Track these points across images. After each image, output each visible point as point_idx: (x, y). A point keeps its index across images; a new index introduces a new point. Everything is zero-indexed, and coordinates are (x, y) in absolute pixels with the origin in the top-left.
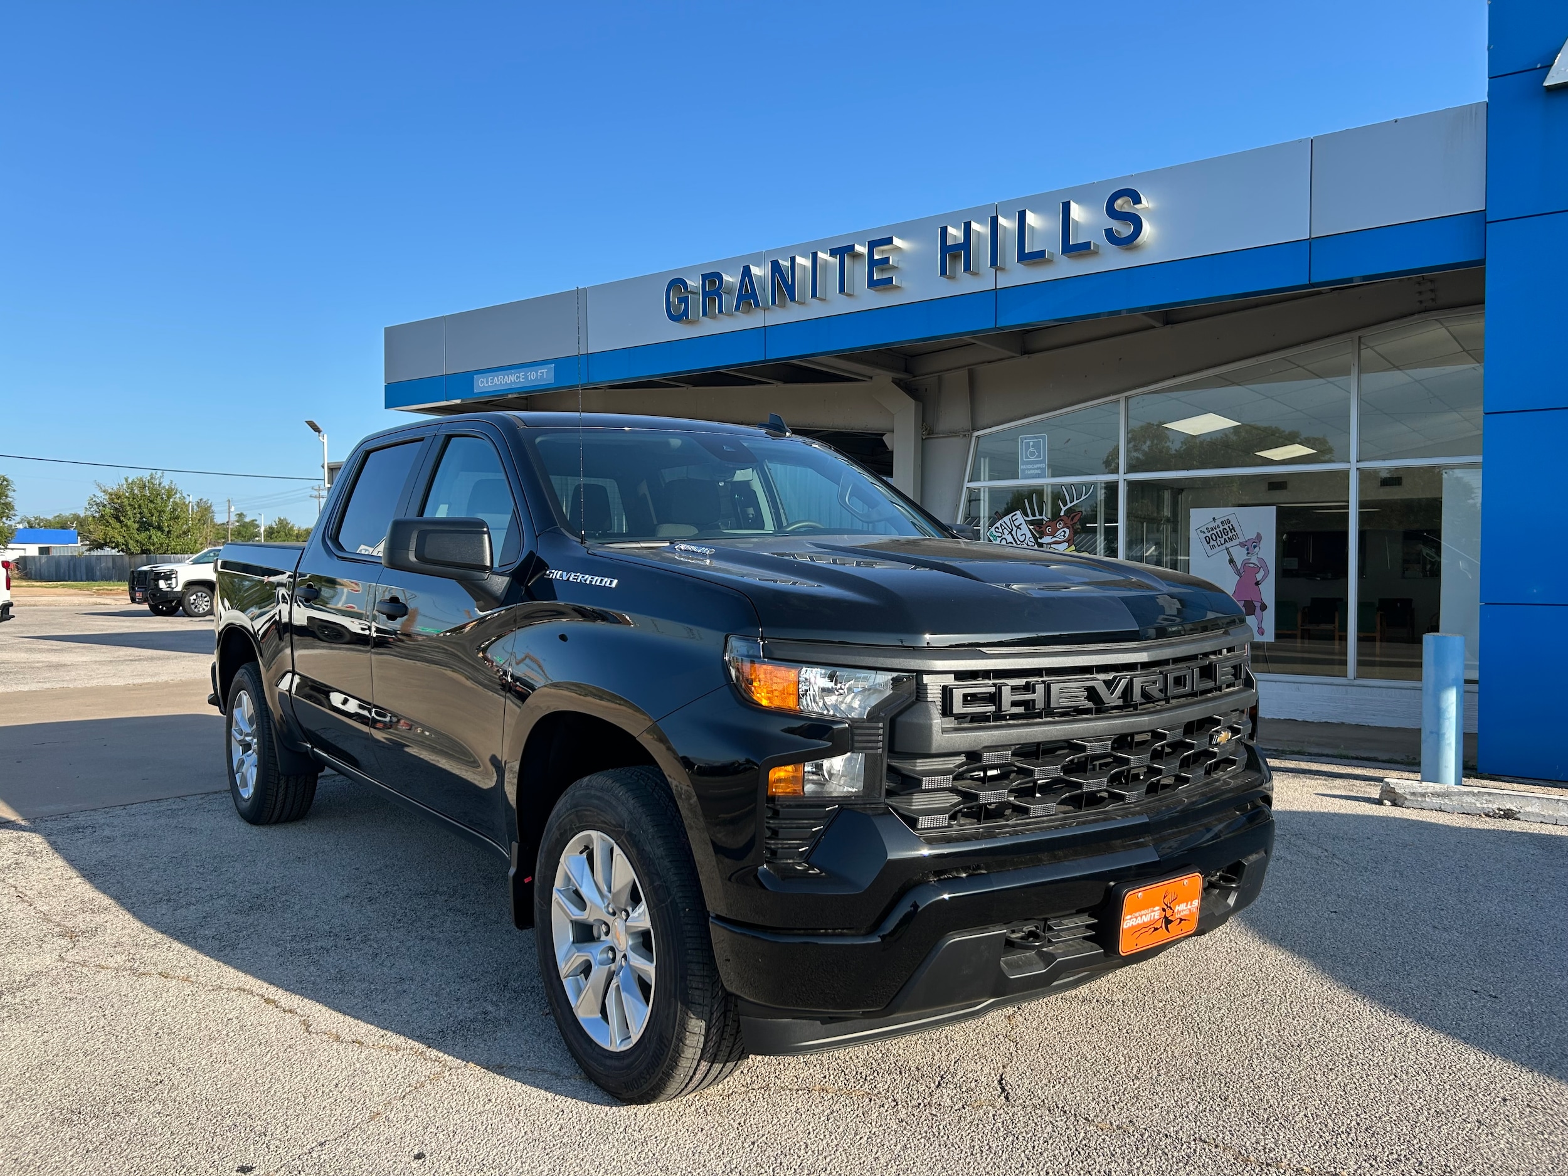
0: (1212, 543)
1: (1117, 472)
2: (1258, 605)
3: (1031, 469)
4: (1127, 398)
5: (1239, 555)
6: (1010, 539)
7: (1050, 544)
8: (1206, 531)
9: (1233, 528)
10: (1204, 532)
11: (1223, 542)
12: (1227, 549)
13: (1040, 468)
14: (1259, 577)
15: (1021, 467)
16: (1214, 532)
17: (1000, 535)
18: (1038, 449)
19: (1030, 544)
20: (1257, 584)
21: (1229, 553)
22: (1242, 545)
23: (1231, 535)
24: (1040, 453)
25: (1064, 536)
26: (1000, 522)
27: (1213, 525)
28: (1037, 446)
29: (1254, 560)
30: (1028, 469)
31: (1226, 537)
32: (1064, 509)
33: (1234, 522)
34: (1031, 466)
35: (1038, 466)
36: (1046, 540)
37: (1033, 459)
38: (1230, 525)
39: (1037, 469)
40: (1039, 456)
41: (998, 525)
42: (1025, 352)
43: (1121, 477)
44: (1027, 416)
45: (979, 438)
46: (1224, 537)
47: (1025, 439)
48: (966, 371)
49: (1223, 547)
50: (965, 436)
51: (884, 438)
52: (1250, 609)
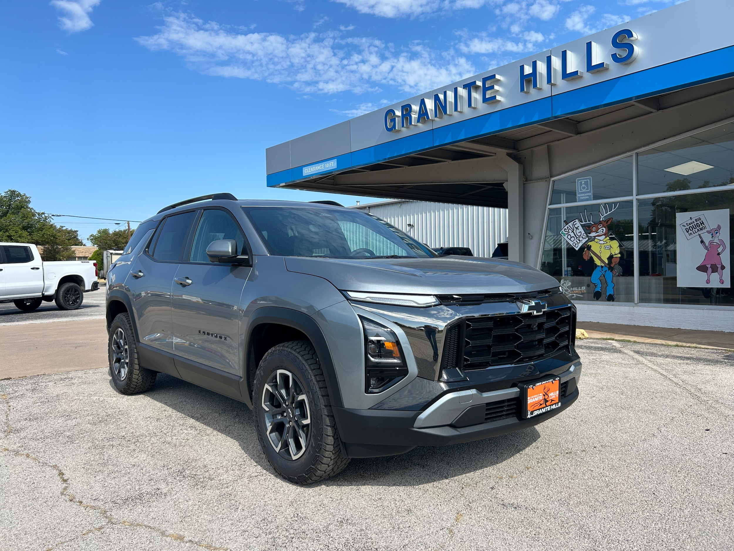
0: (690, 232)
1: (632, 195)
2: (719, 266)
3: (583, 196)
4: (637, 154)
5: (707, 238)
6: (572, 235)
7: (595, 237)
8: (686, 225)
9: (703, 223)
10: (685, 226)
11: (696, 231)
12: (699, 235)
13: (588, 196)
14: (720, 250)
15: (578, 195)
16: (691, 225)
17: (567, 233)
18: (587, 186)
19: (584, 237)
20: (719, 254)
21: (700, 237)
22: (709, 232)
23: (702, 227)
24: (588, 187)
25: (603, 232)
26: (567, 226)
27: (690, 221)
28: (586, 183)
29: (716, 240)
30: (582, 196)
31: (699, 228)
32: (602, 217)
33: (703, 219)
34: (583, 195)
35: (588, 194)
36: (593, 234)
37: (584, 191)
38: (701, 221)
39: (587, 196)
40: (588, 189)
41: (566, 227)
42: (578, 133)
43: (634, 198)
44: (580, 168)
45: (554, 181)
46: (697, 228)
47: (580, 180)
48: (546, 146)
49: (697, 234)
50: (546, 181)
51: (503, 185)
52: (714, 269)
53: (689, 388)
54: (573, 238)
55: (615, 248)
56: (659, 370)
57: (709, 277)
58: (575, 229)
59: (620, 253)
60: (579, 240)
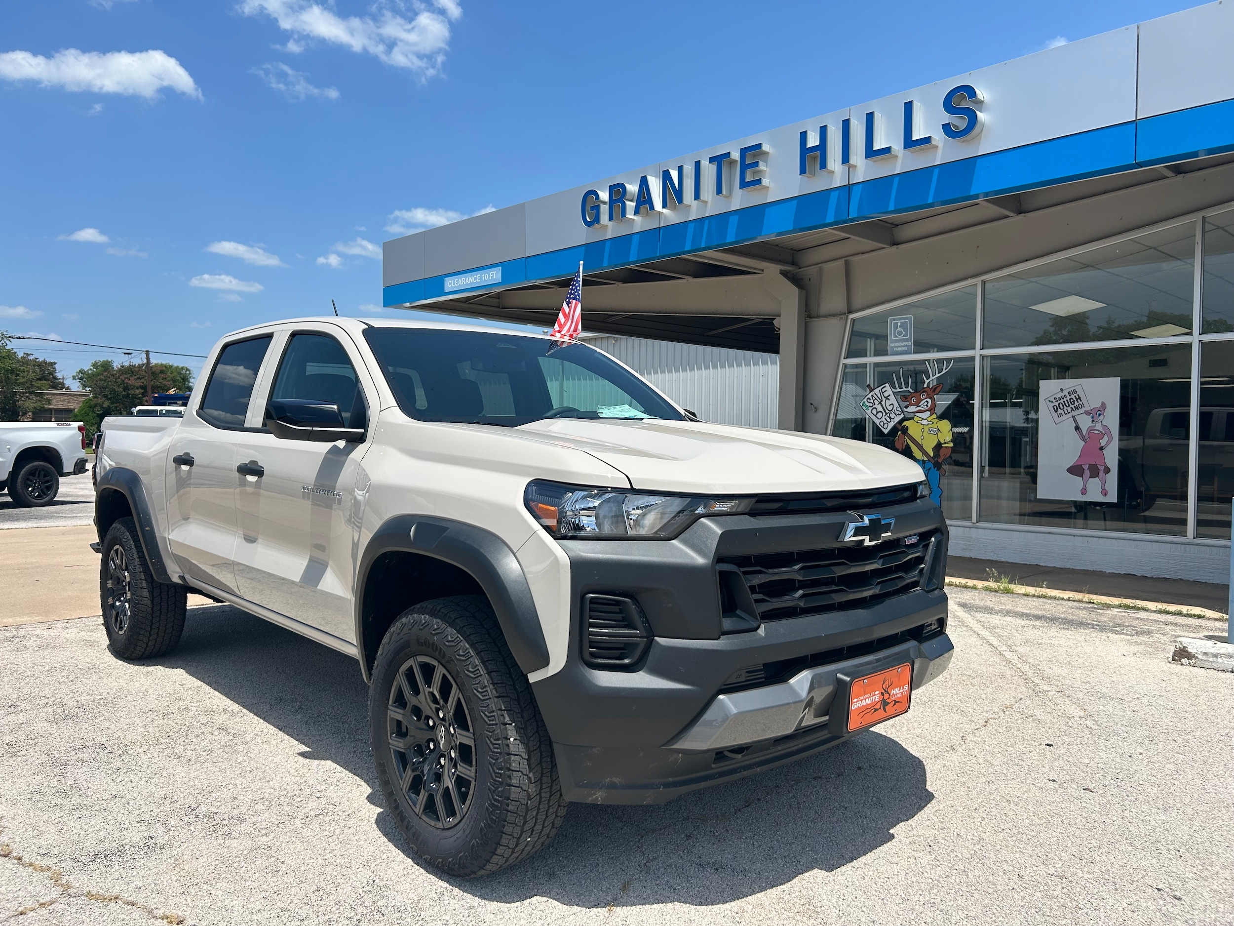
0: (1060, 411)
1: (975, 349)
2: (1102, 468)
3: (898, 347)
4: (984, 283)
5: (1085, 423)
6: (880, 408)
8: (1054, 401)
9: (1079, 398)
10: (1052, 402)
11: (1069, 411)
13: (907, 346)
14: (1103, 442)
15: (891, 345)
16: (1062, 401)
17: (871, 405)
18: (905, 330)
19: (897, 412)
20: (1101, 449)
21: (1075, 421)
22: (1087, 413)
23: (1077, 404)
24: (906, 332)
26: (872, 393)
27: (1061, 395)
28: (904, 326)
29: (1099, 427)
30: (896, 347)
31: (1073, 406)
33: (1080, 392)
34: (899, 344)
35: (905, 343)
36: (912, 409)
37: (900, 337)
38: (1076, 395)
39: (905, 346)
40: (906, 335)
41: (870, 396)
42: (895, 243)
43: (977, 353)
44: (894, 299)
45: (854, 320)
46: (1071, 406)
47: (894, 320)
48: (841, 262)
49: (1070, 415)
50: (841, 318)
51: (774, 322)
52: (1094, 472)
53: (1026, 668)
54: (880, 414)
55: (946, 431)
56: (989, 638)
57: (1085, 484)
58: (884, 399)
59: (952, 441)
60: (890, 418)
